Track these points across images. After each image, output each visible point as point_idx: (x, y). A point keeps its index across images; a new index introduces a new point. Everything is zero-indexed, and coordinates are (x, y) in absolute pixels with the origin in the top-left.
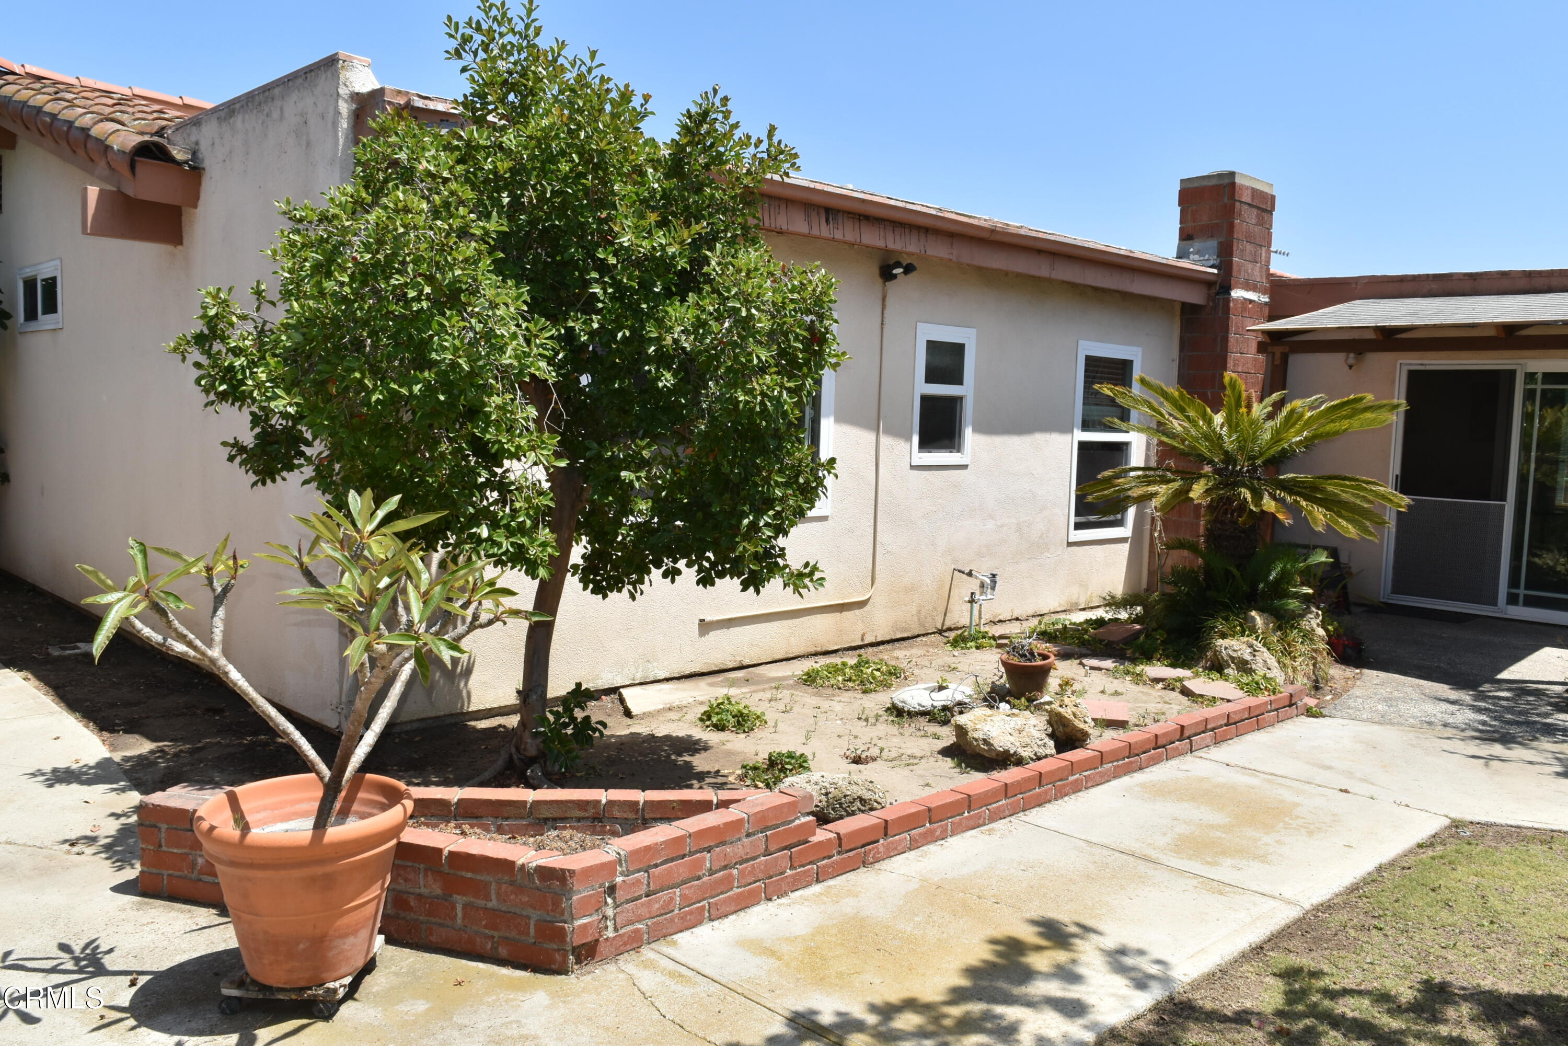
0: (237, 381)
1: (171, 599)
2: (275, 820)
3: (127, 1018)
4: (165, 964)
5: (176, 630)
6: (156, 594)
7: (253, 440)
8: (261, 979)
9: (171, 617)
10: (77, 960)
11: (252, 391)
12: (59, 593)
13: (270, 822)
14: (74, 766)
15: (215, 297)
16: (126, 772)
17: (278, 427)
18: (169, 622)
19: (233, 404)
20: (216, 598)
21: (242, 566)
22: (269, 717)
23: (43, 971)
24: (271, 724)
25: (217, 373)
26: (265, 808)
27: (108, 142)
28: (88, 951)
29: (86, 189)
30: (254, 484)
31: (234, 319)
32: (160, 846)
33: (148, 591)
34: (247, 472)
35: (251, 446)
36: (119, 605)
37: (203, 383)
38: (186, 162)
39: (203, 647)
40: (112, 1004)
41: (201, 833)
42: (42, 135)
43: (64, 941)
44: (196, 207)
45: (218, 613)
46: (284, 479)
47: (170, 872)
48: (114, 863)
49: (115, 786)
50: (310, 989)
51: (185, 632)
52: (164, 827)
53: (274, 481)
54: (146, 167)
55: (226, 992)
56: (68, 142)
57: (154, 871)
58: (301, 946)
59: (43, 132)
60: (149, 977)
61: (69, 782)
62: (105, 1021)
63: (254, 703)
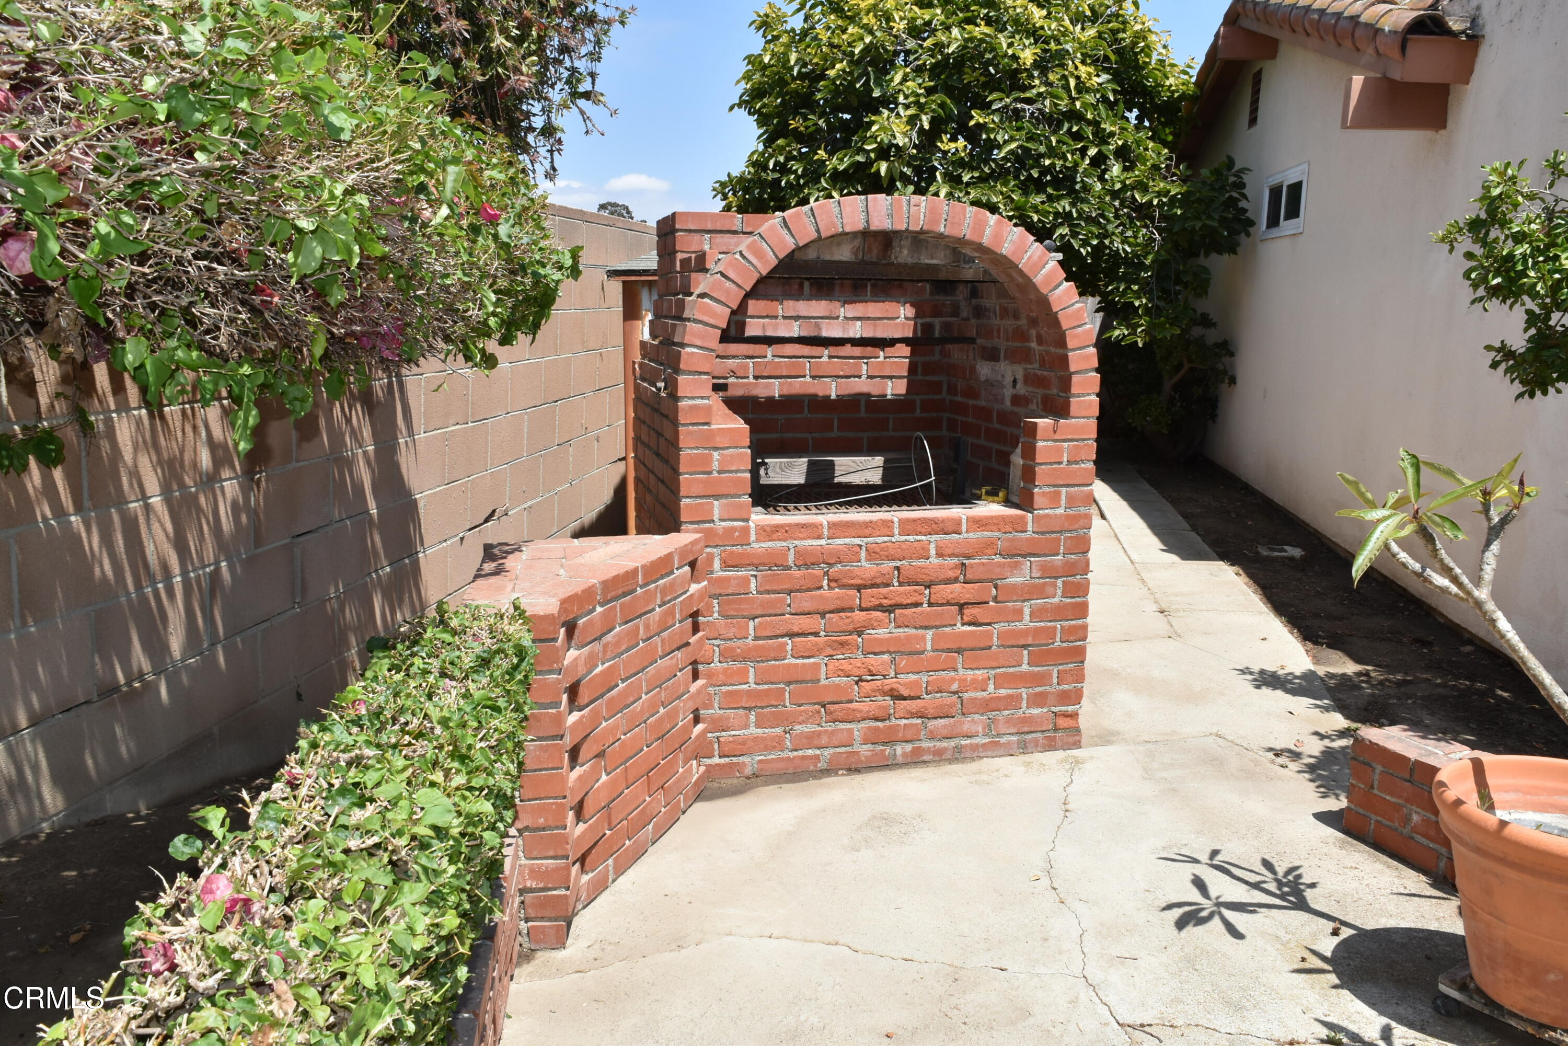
0: (1516, 272)
1: (1447, 525)
2: (1527, 807)
3: (1329, 972)
4: (1370, 924)
5: (1441, 560)
6: (1429, 518)
7: (1525, 343)
8: (1490, 993)
9: (1439, 546)
10: (1280, 884)
11: (1535, 284)
12: (1269, 494)
13: (1520, 808)
14: (1281, 672)
15: (1502, 174)
16: (1329, 689)
17: (1558, 328)
18: (1436, 550)
19: (1504, 301)
20: (1490, 528)
21: (1528, 494)
22: (1542, 683)
23: (1246, 883)
24: (1542, 692)
25: (1492, 265)
26: (1516, 789)
27: (1378, 26)
28: (1290, 878)
29: (1351, 79)
30: (1521, 395)
31: (1520, 199)
32: (1372, 787)
33: (1417, 512)
34: (1512, 381)
35: (1521, 351)
36: (1384, 524)
37: (1473, 276)
38: (1464, 32)
39: (1470, 586)
40: (1313, 947)
41: (1444, 802)
42: (1308, 34)
43: (1266, 857)
44: (1467, 83)
45: (1492, 547)
46: (1559, 391)
47: (1379, 818)
48: (1318, 787)
49: (1318, 702)
50: (1555, 1030)
51: (1452, 565)
52: (1379, 768)
53: (1545, 393)
54: (1420, 46)
55: (1443, 988)
56: (1335, 35)
57: (1362, 811)
58: (1552, 977)
59: (1310, 30)
60: (1353, 932)
61: (1275, 688)
62: (1306, 965)
63: (1525, 663)
